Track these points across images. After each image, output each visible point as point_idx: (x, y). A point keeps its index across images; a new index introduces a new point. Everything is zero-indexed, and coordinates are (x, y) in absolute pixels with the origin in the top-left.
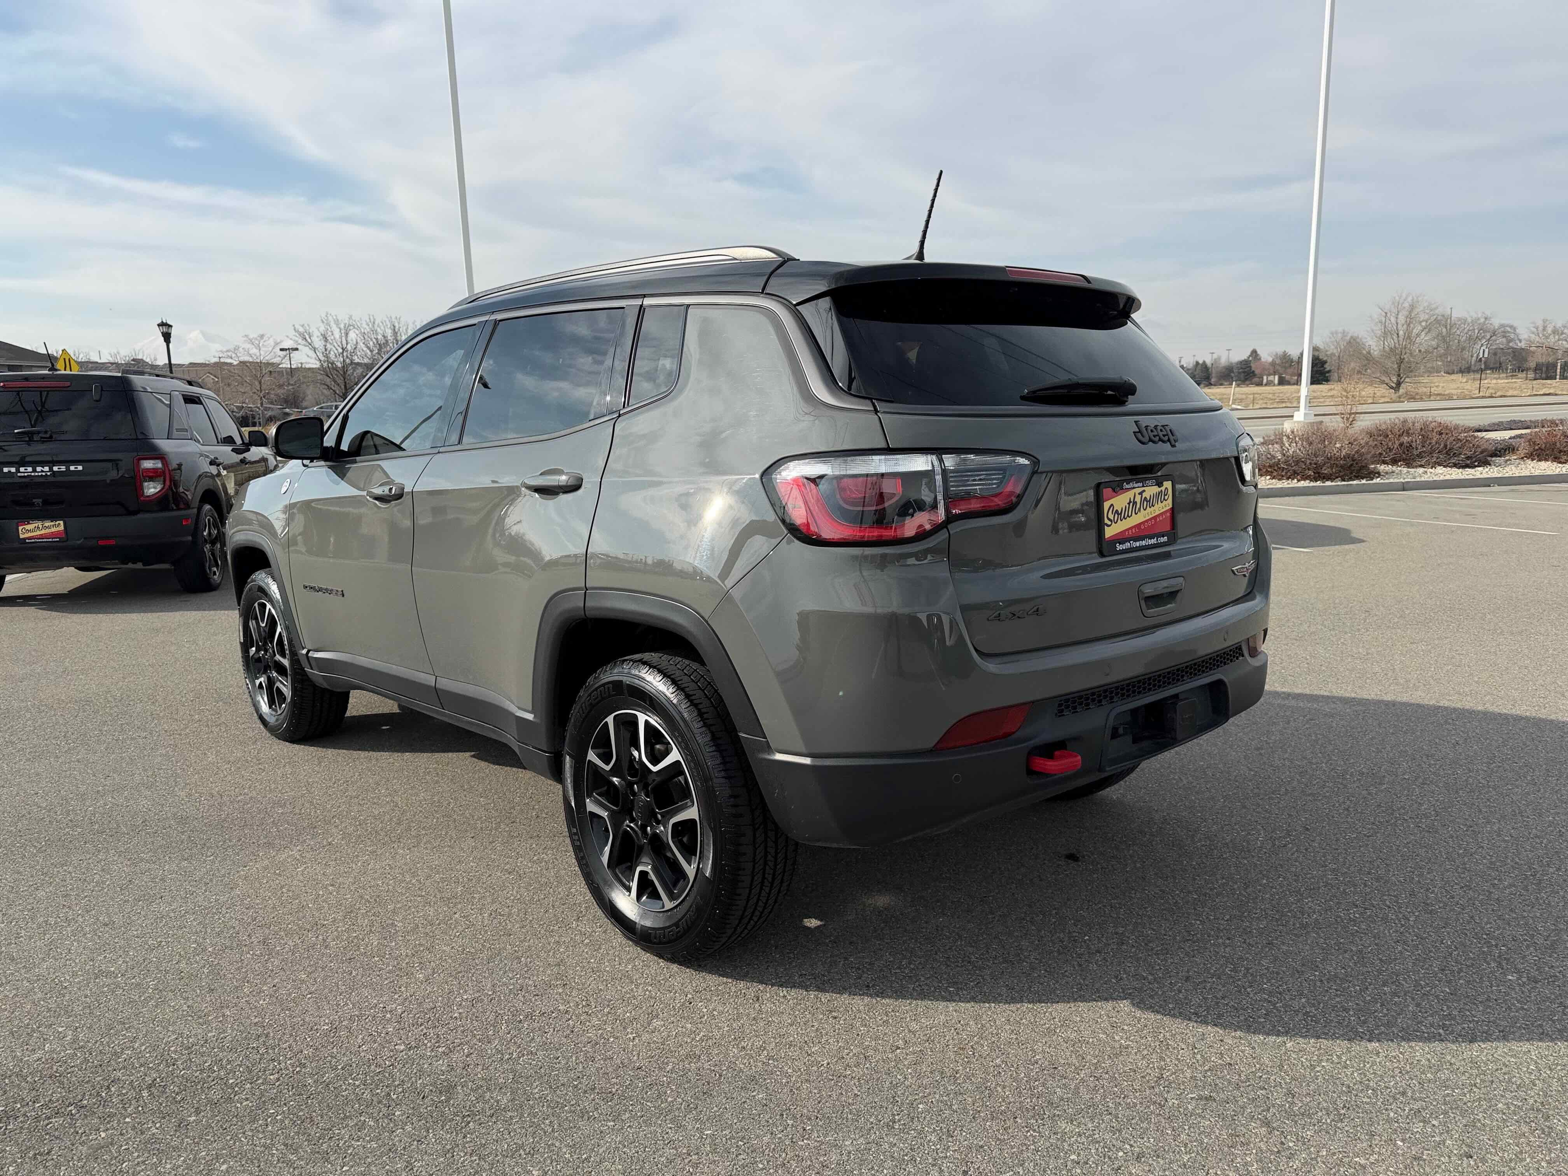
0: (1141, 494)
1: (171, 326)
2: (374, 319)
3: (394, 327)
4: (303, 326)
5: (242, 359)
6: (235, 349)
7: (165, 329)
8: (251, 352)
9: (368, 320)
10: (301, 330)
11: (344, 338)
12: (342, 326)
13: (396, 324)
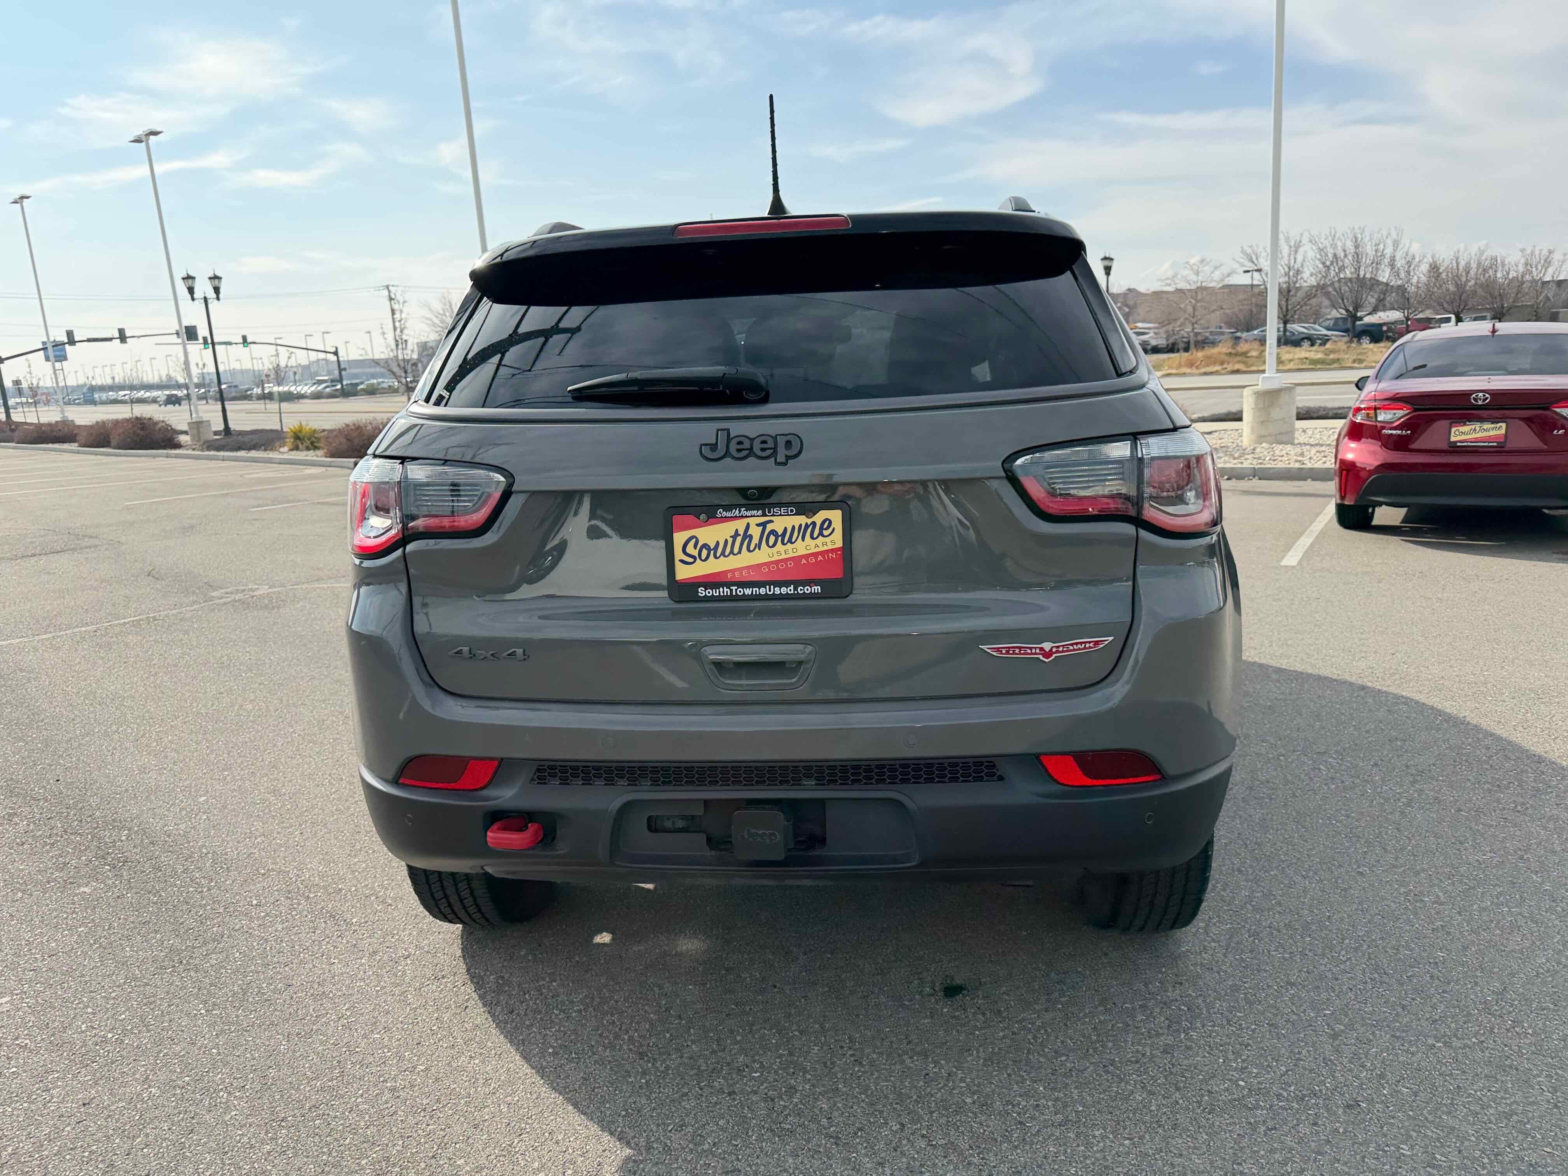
0: (764, 525)
1: (1112, 259)
2: (1336, 232)
3: (1356, 239)
4: (1251, 247)
5: (1179, 287)
6: (1173, 277)
7: (1107, 263)
8: (1189, 279)
9: (1328, 234)
10: (1249, 251)
11: (1292, 257)
12: (1292, 244)
13: (1359, 236)
